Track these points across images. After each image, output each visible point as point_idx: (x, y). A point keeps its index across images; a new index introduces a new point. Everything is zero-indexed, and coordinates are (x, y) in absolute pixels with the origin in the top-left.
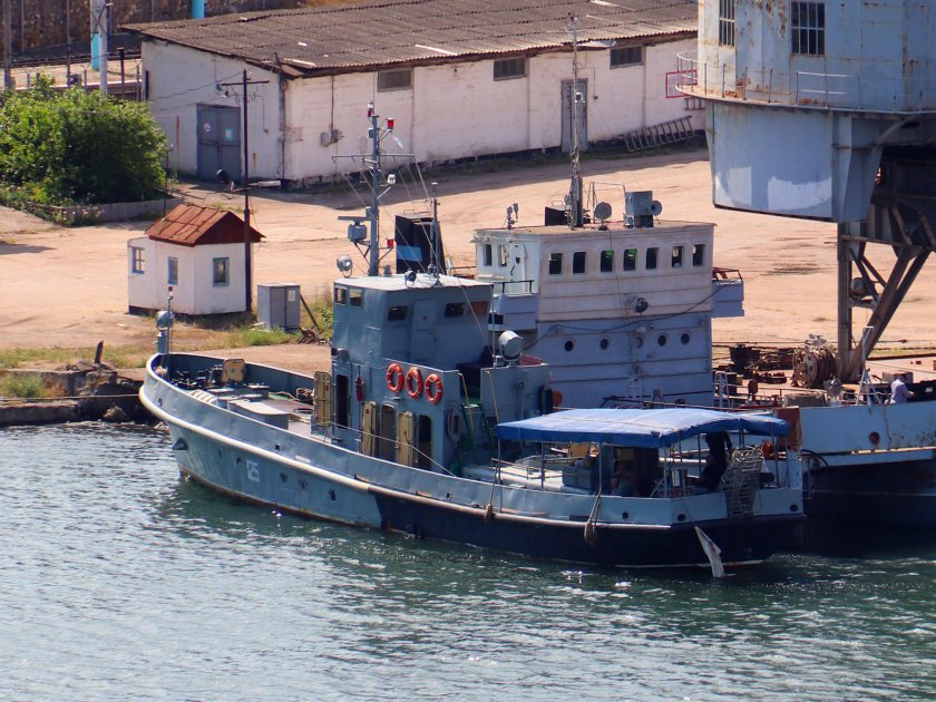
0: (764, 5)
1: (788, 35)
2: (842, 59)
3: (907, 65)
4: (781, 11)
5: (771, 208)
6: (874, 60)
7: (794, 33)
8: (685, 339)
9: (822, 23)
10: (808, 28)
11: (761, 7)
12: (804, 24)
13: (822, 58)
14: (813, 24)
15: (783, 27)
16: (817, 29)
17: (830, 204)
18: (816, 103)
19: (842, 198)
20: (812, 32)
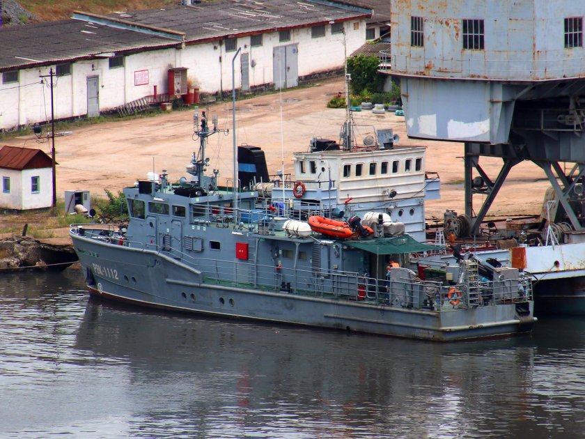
0: (444, 22)
1: (461, 38)
2: (495, 51)
3: (536, 53)
4: (456, 25)
5: (450, 137)
6: (515, 51)
7: (465, 37)
8: (412, 212)
9: (482, 31)
10: (474, 34)
11: (442, 23)
12: (471, 32)
13: (482, 51)
14: (476, 32)
15: (457, 34)
16: (479, 34)
17: (488, 134)
18: (479, 77)
19: (495, 131)
20: (476, 37)
